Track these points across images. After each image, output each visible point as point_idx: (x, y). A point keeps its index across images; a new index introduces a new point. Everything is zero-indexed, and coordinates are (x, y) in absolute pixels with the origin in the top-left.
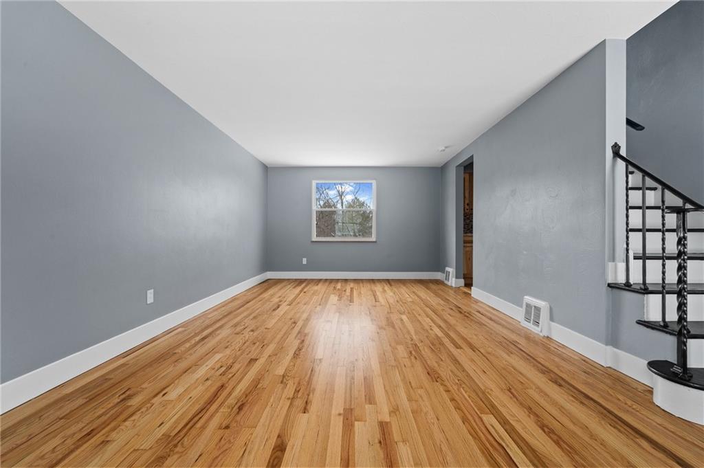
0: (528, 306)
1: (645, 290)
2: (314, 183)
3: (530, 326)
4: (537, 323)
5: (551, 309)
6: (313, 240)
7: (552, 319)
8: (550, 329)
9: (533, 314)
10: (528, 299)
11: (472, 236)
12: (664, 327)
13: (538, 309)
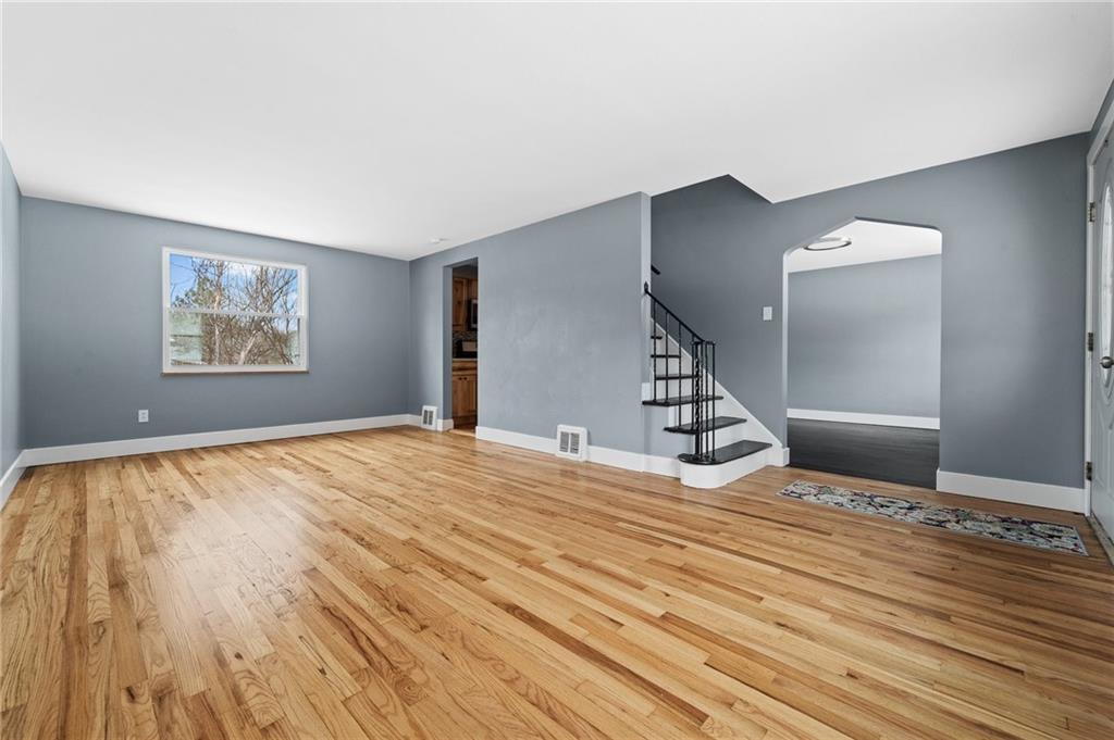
0: (564, 435)
1: (666, 403)
2: (166, 252)
3: (569, 455)
4: (575, 450)
5: (589, 433)
6: (165, 371)
7: (590, 443)
8: (588, 453)
9: (569, 442)
10: (562, 428)
11: (476, 362)
12: (678, 430)
13: (575, 436)
